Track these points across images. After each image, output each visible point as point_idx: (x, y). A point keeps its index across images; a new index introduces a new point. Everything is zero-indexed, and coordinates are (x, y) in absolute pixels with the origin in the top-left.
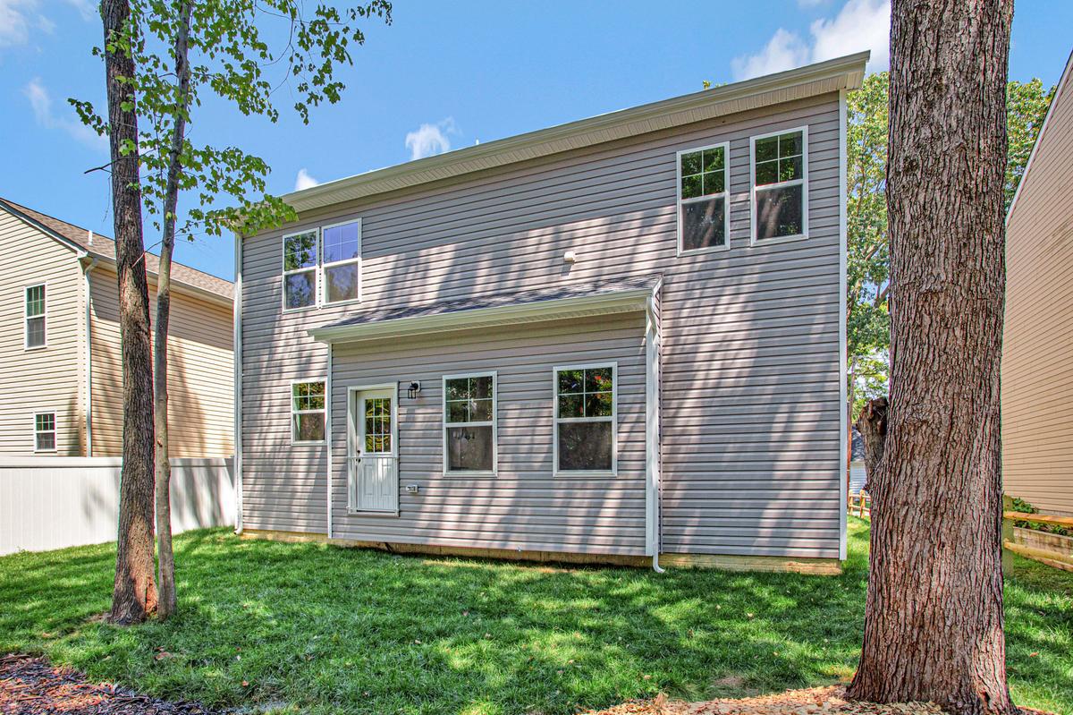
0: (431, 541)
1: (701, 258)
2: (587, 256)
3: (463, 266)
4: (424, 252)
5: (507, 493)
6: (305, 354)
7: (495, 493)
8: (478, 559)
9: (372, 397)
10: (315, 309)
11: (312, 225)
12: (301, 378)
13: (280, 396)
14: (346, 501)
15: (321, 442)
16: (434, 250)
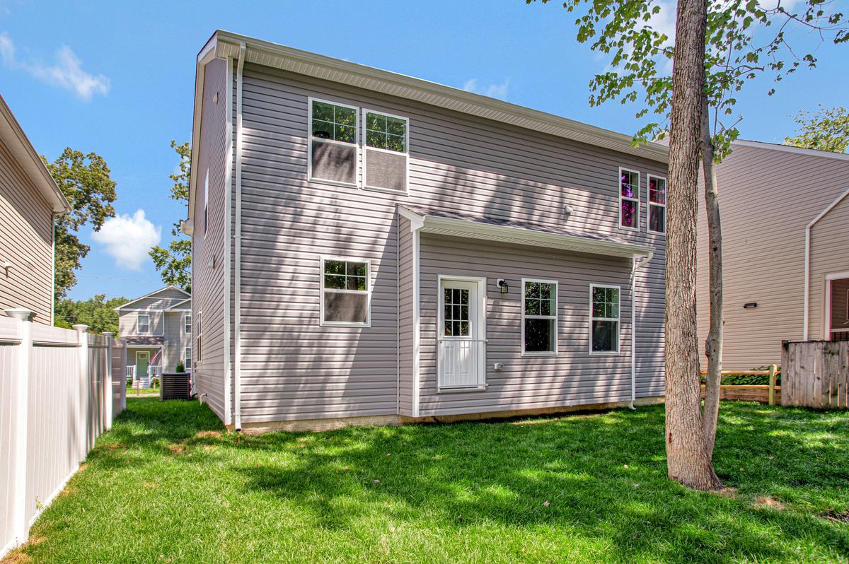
0: (514, 407)
1: (630, 233)
2: (579, 214)
3: (502, 193)
4: (471, 171)
5: (565, 368)
6: (344, 230)
7: (557, 367)
8: (544, 416)
9: (453, 286)
10: (355, 188)
11: (355, 101)
12: (340, 255)
13: (309, 270)
14: (436, 381)
15: (362, 323)
16: (480, 173)
